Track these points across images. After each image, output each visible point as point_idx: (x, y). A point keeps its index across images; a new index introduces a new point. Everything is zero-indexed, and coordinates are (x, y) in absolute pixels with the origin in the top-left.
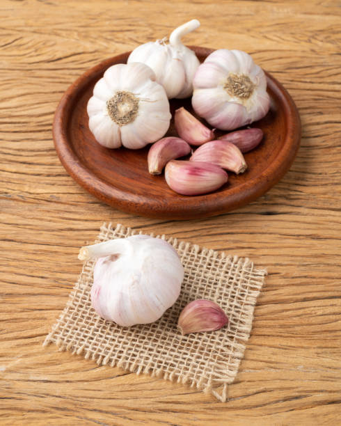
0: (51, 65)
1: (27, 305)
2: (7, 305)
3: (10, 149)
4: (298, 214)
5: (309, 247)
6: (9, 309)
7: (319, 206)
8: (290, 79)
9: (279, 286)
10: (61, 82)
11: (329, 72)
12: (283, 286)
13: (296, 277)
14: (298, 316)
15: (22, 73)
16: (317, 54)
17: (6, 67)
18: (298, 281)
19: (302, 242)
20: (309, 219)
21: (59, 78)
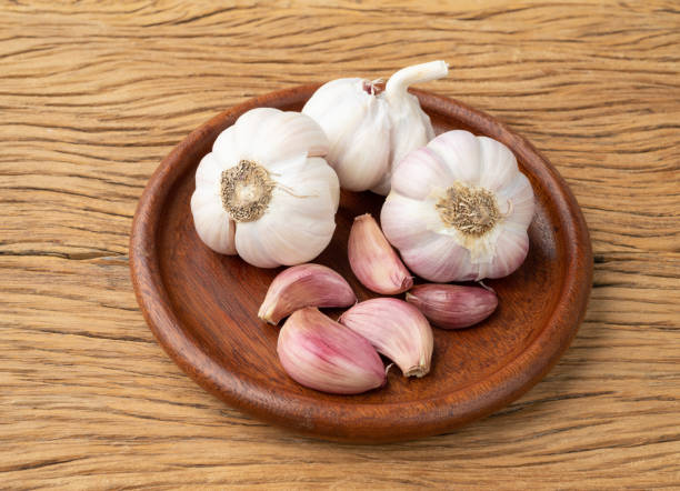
0: (182, 29)
1: (175, 457)
2: (139, 459)
3: (122, 175)
4: (632, 285)
5: (659, 345)
6: (144, 465)
7: (667, 272)
8: (592, 52)
9: (616, 415)
10: (201, 59)
11: (654, 40)
12: (622, 415)
13: (643, 399)
14: (655, 469)
15: (133, 43)
16: (632, 11)
17: (104, 33)
18: (647, 406)
19: (645, 335)
20: (653, 295)
21: (197, 51)
